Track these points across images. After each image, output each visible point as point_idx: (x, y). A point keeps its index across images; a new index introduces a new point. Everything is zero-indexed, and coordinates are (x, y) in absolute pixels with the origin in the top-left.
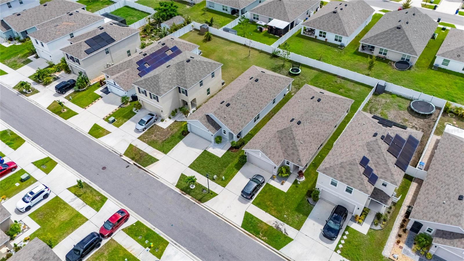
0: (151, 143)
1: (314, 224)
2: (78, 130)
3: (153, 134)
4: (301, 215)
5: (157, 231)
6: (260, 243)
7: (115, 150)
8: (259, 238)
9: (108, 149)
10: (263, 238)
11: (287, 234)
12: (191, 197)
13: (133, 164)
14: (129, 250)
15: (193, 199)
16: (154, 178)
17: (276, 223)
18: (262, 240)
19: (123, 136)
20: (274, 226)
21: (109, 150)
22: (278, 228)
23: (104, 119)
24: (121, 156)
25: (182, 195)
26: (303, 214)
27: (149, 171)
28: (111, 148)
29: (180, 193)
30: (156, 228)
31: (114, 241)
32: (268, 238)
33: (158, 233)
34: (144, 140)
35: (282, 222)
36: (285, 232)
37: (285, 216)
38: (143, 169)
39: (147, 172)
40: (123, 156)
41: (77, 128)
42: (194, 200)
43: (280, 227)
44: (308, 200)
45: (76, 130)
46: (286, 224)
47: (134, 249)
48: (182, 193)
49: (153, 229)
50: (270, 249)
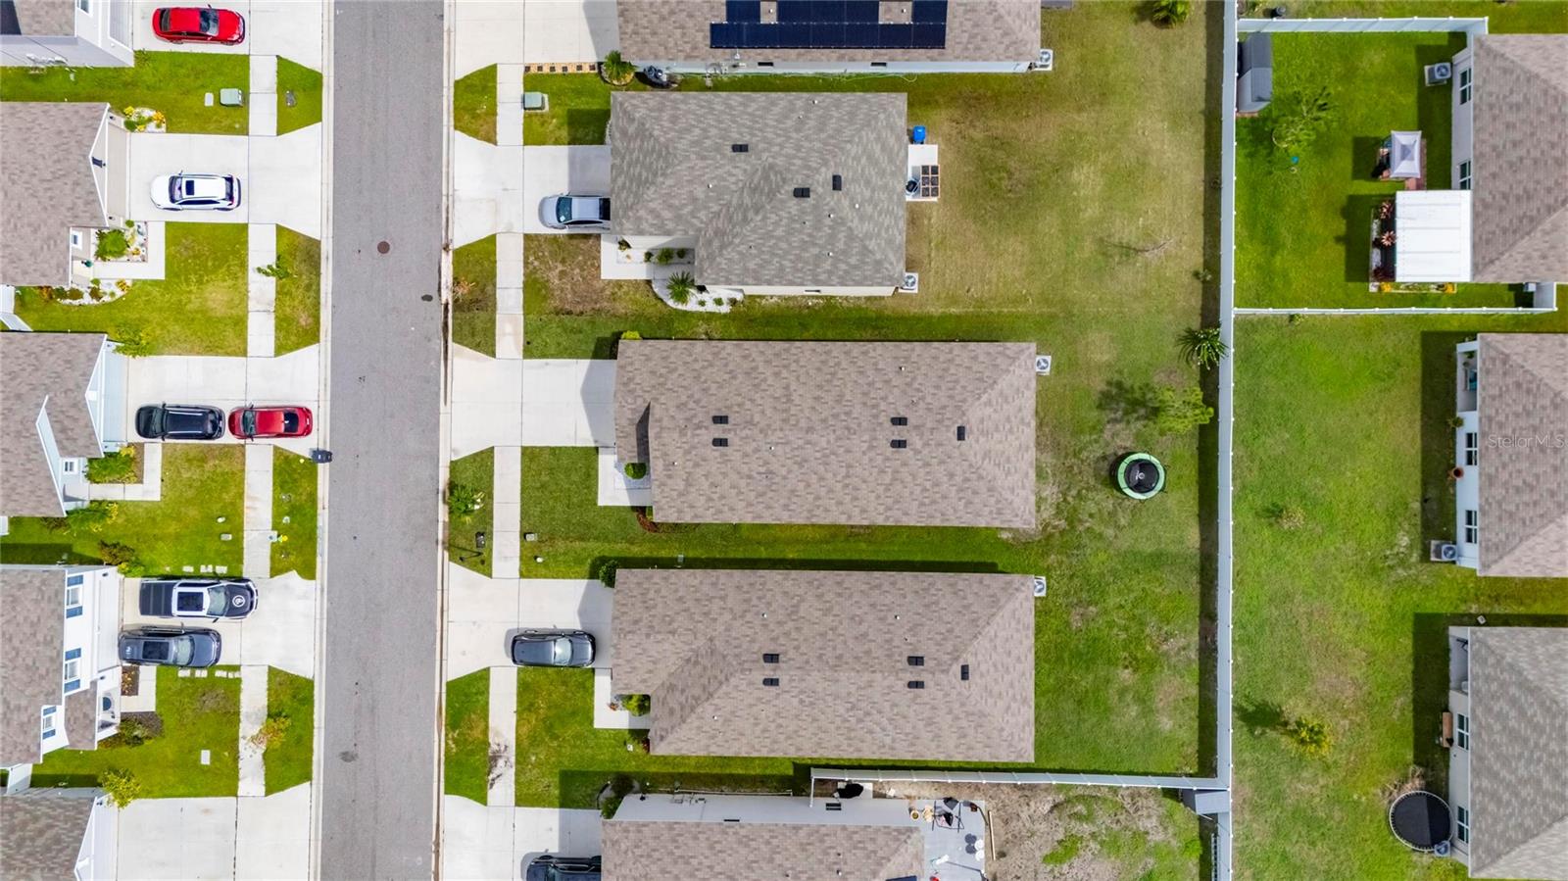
0: (534, 288)
1: (551, 829)
2: (449, 43)
3: (563, 261)
4: (557, 792)
5: (323, 519)
6: (438, 743)
7: (453, 214)
8: (446, 735)
9: (444, 192)
10: (450, 742)
11: (492, 785)
12: (447, 520)
13: (444, 301)
14: (247, 503)
15: (444, 529)
16: (438, 394)
17: (503, 748)
18: (447, 744)
19: (505, 190)
20: (494, 747)
21: (444, 198)
22: (495, 758)
23: (527, 69)
24: (446, 248)
25: (440, 496)
26: (561, 794)
27: (449, 362)
28: (450, 198)
29: (441, 487)
30: (327, 511)
31: (244, 455)
32: (456, 754)
33: (320, 523)
34: (531, 259)
35: (513, 759)
36: (493, 780)
37: (533, 758)
38: (446, 342)
39: (446, 359)
40: (451, 253)
41: (452, 29)
42: (444, 533)
43: (501, 762)
44: (607, 785)
45: (445, 34)
46: (514, 770)
47: (255, 509)
48: (444, 493)
49: (320, 506)
50: (437, 773)
